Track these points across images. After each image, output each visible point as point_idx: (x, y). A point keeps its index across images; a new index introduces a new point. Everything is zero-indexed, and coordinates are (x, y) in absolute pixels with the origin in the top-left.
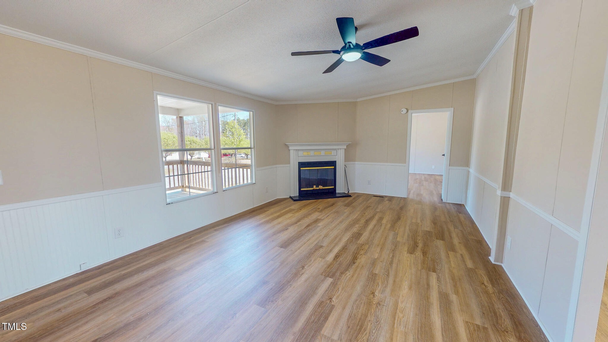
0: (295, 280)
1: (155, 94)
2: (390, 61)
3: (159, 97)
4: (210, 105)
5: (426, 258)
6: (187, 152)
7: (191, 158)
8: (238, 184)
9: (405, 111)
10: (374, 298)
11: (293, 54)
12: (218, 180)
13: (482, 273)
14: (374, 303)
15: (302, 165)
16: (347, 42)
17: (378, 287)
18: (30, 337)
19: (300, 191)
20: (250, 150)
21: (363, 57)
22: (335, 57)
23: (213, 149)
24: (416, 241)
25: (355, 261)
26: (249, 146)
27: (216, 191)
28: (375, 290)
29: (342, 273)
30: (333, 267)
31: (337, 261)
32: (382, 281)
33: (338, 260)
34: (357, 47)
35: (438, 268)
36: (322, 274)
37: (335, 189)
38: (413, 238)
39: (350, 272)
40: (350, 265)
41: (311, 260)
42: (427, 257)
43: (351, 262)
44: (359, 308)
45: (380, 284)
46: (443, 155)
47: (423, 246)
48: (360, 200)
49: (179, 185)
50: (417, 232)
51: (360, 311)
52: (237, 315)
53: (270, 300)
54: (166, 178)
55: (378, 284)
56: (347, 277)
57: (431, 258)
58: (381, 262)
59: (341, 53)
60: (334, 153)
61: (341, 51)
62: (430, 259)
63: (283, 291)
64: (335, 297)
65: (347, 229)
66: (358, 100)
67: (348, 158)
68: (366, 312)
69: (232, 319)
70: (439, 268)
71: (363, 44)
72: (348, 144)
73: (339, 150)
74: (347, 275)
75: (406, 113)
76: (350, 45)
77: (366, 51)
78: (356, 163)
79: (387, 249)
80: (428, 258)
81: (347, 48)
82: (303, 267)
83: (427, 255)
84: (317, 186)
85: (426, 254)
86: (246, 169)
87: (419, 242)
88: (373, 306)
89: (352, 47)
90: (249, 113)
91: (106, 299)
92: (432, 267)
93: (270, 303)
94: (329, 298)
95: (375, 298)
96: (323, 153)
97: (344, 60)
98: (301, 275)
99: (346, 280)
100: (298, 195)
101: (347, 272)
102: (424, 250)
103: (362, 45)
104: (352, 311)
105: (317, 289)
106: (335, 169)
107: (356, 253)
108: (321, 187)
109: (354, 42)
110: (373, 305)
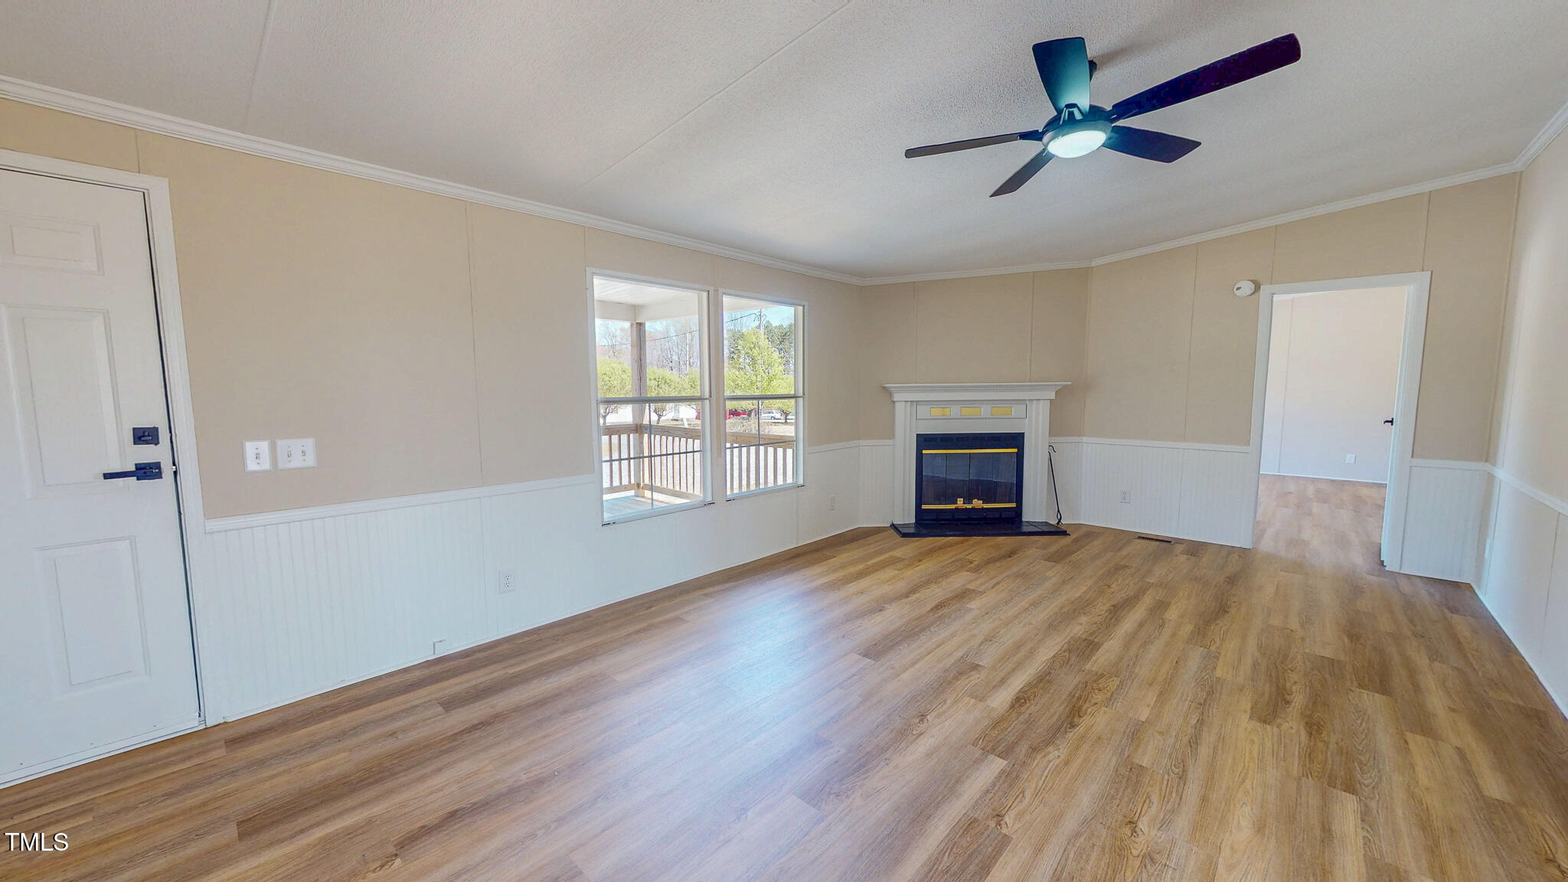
0: (900, 747)
1: (588, 275)
2: (1200, 144)
3: (598, 283)
4: (705, 294)
5: (1321, 745)
6: (650, 406)
7: (659, 420)
8: (762, 486)
9: (1247, 287)
10: (1133, 837)
11: (911, 153)
12: (717, 474)
13: (1549, 823)
14: (1135, 852)
15: (925, 441)
16: (1062, 104)
17: (1149, 807)
18: (344, 781)
19: (919, 512)
20: (793, 401)
21: (1112, 140)
22: (1027, 151)
23: (706, 399)
24: (1284, 686)
25: (1076, 720)
26: (792, 392)
27: (709, 499)
28: (1137, 815)
29: (1034, 750)
30: (1009, 729)
31: (1020, 714)
32: (1161, 790)
33: (1023, 709)
34: (1095, 116)
35: (1366, 782)
36: (975, 744)
37: (1019, 512)
38: (1273, 675)
39: (1059, 749)
40: (1059, 729)
41: (945, 701)
42: (1321, 741)
43: (1063, 723)
44: (1084, 857)
45: (1155, 798)
46: (1387, 421)
47: (1311, 704)
48: (1096, 546)
49: (630, 482)
50: (1286, 657)
51: (1089, 868)
52: (750, 814)
53: (832, 792)
54: (603, 464)
55: (1149, 797)
56: (1050, 761)
57: (1337, 744)
58: (1161, 733)
59: (1046, 138)
60: (1017, 410)
61: (1044, 133)
62: (1332, 747)
63: (867, 771)
64: (1012, 814)
65: (1052, 626)
66: (1094, 264)
67: (1059, 426)
68: (1107, 874)
69: (737, 821)
70: (1370, 781)
71: (1114, 106)
72: (1059, 385)
73: (1034, 402)
74: (1051, 756)
75: (1253, 294)
76: (1071, 114)
77: (1121, 123)
78: (1085, 439)
79: (1182, 698)
80: (1327, 744)
81: (1064, 122)
82: (922, 717)
83: (1325, 733)
84: (968, 499)
85: (1319, 730)
86: (782, 449)
87: (1294, 688)
88: (1130, 862)
89: (1078, 116)
90: (793, 309)
91: (478, 724)
92: (1343, 773)
93: (831, 797)
94: (995, 814)
95: (1137, 840)
96: (985, 411)
97: (1054, 155)
98: (916, 738)
99: (1047, 772)
100: (914, 521)
101: (1050, 748)
102: (1310, 716)
103: (1109, 108)
104: (1062, 862)
105: (959, 781)
106: (1020, 457)
107: (1080, 698)
108: (977, 503)
109: (1084, 103)
110: (1131, 858)
